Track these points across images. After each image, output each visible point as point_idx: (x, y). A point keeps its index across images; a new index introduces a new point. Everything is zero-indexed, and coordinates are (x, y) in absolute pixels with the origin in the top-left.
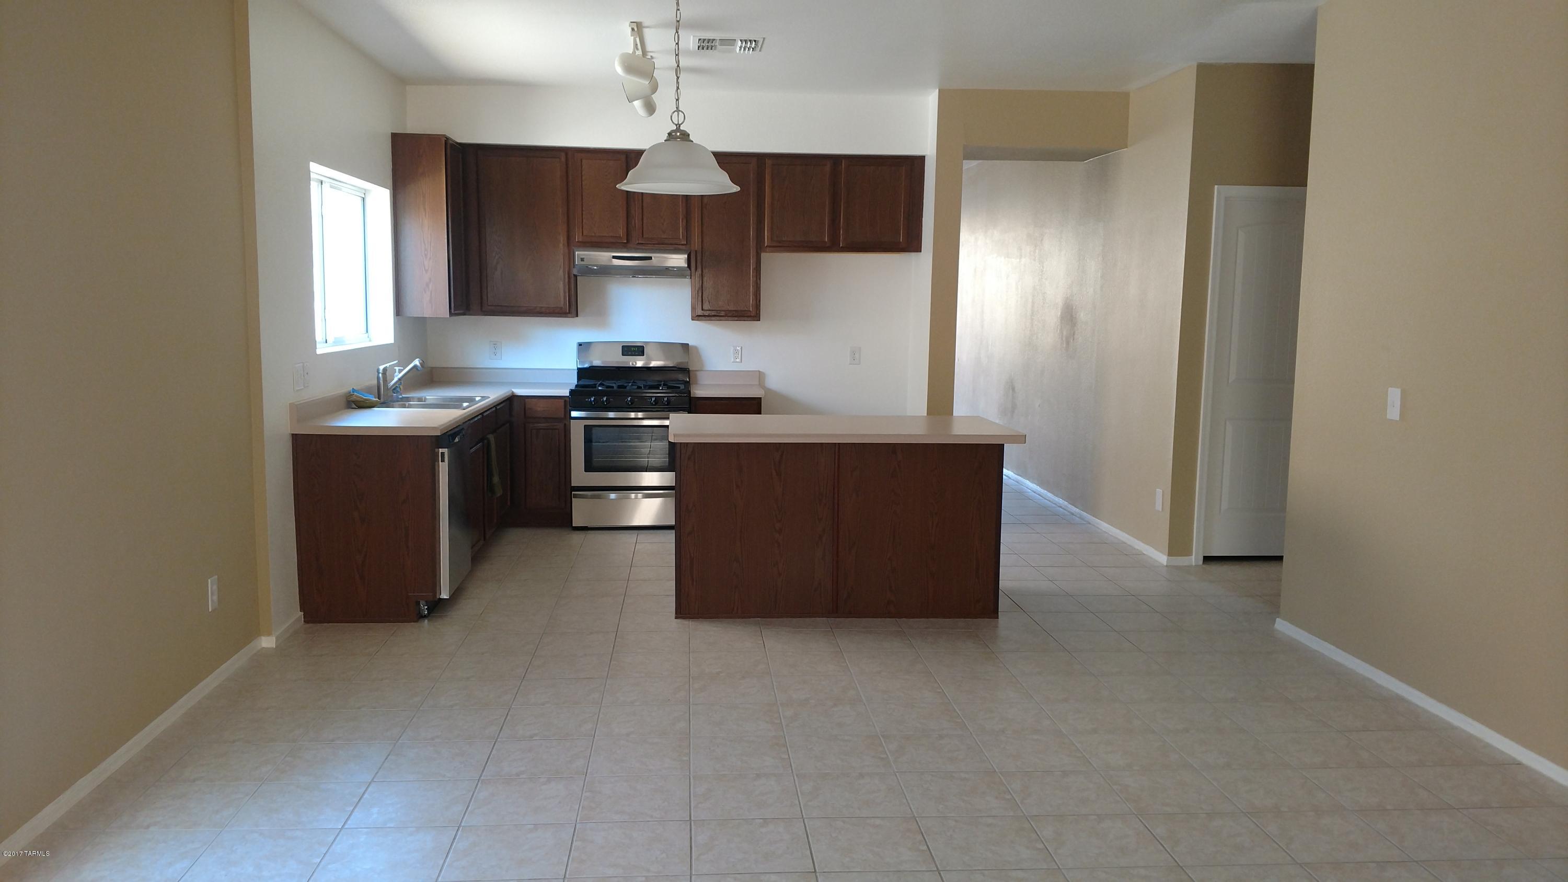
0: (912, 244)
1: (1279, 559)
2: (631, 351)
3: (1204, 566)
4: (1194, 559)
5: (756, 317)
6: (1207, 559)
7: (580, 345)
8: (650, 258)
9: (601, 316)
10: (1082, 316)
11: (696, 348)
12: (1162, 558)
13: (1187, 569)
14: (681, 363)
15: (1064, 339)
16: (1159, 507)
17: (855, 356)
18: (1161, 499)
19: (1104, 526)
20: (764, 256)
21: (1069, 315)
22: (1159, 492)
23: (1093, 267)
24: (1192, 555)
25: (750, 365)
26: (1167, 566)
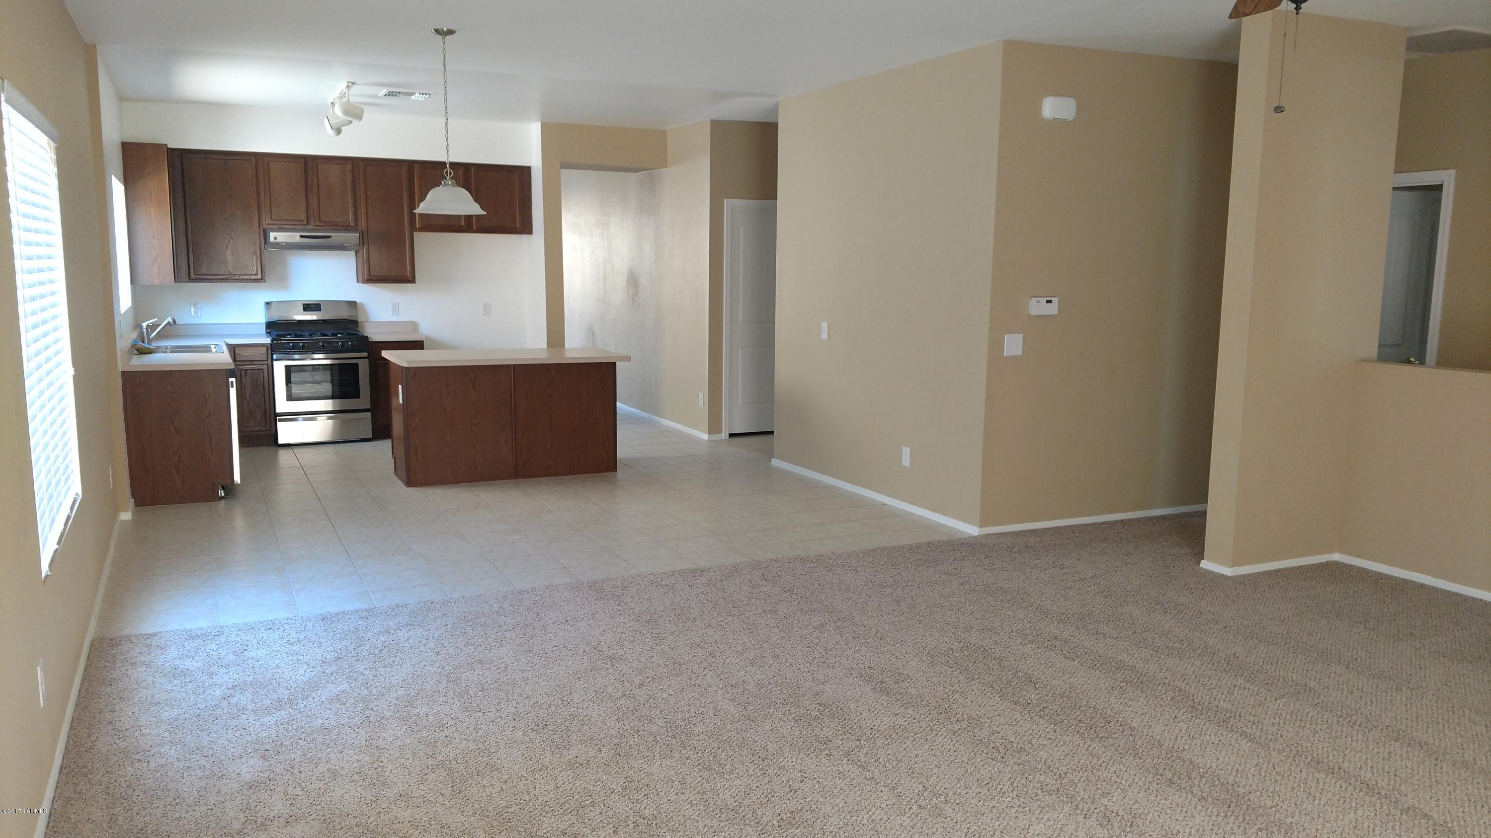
0: (525, 228)
1: (772, 432)
2: (311, 308)
3: (730, 439)
4: (724, 435)
5: (412, 280)
6: (731, 435)
7: (268, 303)
8: (329, 237)
9: (283, 281)
10: (642, 280)
11: (361, 304)
12: (705, 436)
13: (720, 441)
14: (352, 316)
15: (630, 296)
16: (701, 404)
17: (487, 309)
18: (702, 398)
19: (666, 422)
20: (415, 234)
21: (633, 280)
22: (701, 395)
23: (648, 247)
24: (722, 433)
25: (405, 316)
26: (708, 440)
